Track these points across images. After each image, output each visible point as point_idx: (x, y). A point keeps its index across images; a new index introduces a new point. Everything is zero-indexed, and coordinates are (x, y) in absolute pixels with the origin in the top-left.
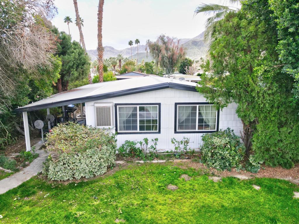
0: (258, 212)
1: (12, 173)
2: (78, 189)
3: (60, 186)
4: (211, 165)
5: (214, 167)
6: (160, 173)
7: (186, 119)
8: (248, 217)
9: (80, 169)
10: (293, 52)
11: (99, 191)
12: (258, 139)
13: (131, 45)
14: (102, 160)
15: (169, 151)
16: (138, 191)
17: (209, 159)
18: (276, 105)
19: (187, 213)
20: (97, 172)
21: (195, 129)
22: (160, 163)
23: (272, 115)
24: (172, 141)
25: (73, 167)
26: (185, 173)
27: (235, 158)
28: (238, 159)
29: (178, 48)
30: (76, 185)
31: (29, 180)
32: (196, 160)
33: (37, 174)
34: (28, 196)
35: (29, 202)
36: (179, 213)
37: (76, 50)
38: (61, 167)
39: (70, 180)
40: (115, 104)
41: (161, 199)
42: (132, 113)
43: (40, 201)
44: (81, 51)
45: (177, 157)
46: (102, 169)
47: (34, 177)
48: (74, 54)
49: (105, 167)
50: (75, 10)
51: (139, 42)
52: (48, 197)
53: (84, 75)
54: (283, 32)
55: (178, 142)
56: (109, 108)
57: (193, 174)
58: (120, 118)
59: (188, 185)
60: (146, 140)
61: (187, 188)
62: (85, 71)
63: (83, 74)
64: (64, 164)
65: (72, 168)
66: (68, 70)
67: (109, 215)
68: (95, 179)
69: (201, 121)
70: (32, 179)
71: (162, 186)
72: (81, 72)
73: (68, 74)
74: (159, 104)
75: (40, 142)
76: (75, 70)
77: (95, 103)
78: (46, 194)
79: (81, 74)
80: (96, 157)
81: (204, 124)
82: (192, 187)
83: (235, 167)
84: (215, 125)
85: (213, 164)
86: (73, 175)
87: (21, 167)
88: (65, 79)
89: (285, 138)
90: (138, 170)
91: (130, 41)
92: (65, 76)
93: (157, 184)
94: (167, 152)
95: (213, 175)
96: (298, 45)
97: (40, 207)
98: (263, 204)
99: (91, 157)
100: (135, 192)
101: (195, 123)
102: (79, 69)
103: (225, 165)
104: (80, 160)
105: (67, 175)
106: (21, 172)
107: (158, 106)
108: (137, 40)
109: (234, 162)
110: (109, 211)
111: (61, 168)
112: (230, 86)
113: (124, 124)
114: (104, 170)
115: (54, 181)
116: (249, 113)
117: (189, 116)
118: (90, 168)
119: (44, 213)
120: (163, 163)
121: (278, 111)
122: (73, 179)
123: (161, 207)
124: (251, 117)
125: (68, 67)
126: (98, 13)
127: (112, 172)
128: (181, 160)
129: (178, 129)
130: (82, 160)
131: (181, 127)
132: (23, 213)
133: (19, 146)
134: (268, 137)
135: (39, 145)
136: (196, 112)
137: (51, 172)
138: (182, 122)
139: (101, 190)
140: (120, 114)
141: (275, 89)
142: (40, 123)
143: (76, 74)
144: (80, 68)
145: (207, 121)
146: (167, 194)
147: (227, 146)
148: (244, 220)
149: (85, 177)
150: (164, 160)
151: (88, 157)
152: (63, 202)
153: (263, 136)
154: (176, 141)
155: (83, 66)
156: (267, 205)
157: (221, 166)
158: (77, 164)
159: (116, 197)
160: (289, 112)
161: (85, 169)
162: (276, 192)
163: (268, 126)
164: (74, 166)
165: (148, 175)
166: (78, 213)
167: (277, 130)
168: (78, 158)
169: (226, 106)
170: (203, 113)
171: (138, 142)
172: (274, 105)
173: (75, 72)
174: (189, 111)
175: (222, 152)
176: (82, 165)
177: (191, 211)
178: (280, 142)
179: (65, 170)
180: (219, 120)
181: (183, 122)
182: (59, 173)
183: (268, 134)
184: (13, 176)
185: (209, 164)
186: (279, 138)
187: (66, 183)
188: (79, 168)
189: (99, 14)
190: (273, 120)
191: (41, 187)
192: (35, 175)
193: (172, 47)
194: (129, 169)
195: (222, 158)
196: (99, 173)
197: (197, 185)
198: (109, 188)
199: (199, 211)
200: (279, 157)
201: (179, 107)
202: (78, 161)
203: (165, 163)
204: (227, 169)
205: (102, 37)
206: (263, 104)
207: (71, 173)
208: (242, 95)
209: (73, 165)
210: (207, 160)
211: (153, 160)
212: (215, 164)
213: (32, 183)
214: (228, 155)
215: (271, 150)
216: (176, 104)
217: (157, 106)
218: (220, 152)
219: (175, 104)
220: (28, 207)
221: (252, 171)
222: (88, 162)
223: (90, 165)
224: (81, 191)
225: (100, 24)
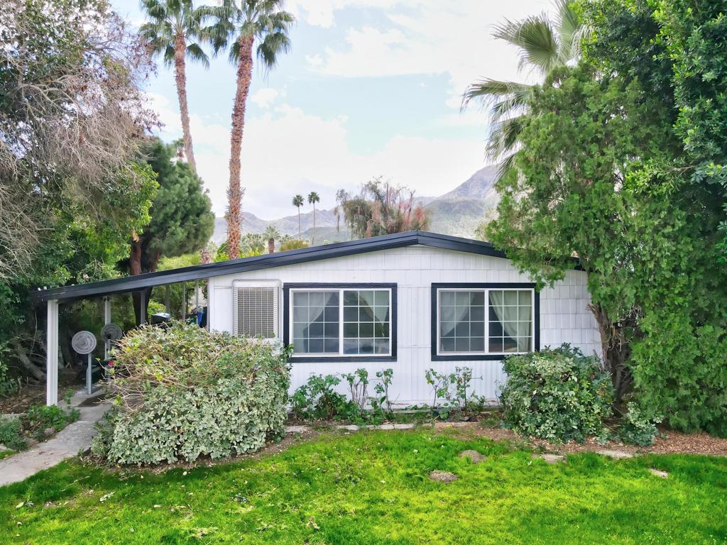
0: (679, 520)
1: (10, 454)
2: (192, 481)
3: (142, 477)
4: (533, 430)
5: (541, 436)
6: (406, 449)
7: (459, 326)
8: (656, 531)
9: (198, 430)
10: (716, 130)
11: (250, 486)
12: (645, 356)
13: (298, 206)
14: (255, 411)
15: (420, 406)
16: (353, 485)
17: (527, 415)
18: (683, 265)
19: (493, 525)
20: (241, 444)
21: (482, 349)
22: (401, 430)
23: (676, 292)
24: (428, 377)
25: (179, 424)
26: (468, 448)
27: (593, 410)
28: (599, 411)
29: (410, 210)
30: (185, 473)
31: (56, 466)
32: (492, 423)
33: (76, 454)
34: (54, 499)
35: (59, 511)
36: (474, 526)
37: (184, 179)
38: (148, 424)
39: (169, 462)
40: (284, 284)
41: (416, 498)
42: (326, 308)
43: (90, 508)
44: (195, 182)
45: (442, 417)
46: (255, 437)
47: (70, 460)
48: (179, 185)
49: (260, 431)
50: (181, 107)
51: (318, 199)
52: (112, 500)
53: (200, 238)
54: (686, 90)
55: (444, 378)
56: (271, 293)
57: (490, 450)
58: (294, 320)
59: (482, 471)
60: (363, 374)
61: (482, 478)
62: (201, 230)
63: (196, 237)
64: (157, 417)
65: (176, 429)
66: (162, 223)
67: (284, 534)
68: (237, 461)
69: (496, 328)
70: (62, 466)
71: (416, 474)
72: (194, 231)
73: (161, 233)
74: (394, 286)
75: (80, 393)
76: (178, 223)
77: (235, 280)
78: (104, 494)
79: (192, 236)
80: (240, 400)
81: (503, 337)
82: (492, 474)
83: (594, 435)
84: (530, 339)
85: (538, 427)
86: (179, 447)
87: (32, 441)
88: (153, 245)
89: (712, 351)
90: (347, 444)
91: (298, 196)
92: (154, 239)
93: (401, 471)
94: (416, 408)
95: (542, 450)
96: (725, 116)
97: (90, 520)
98: (685, 504)
99: (228, 399)
100: (346, 488)
101: (482, 333)
102: (189, 224)
103: (569, 427)
104: (198, 407)
105: (161, 447)
106: (33, 452)
107: (390, 290)
108: (312, 193)
109: (592, 420)
110: (283, 526)
111: (149, 428)
112: (572, 222)
113: (305, 335)
114: (260, 441)
115: (124, 466)
116: (619, 288)
117: (466, 318)
118: (224, 428)
119: (104, 533)
120: (407, 429)
121: (690, 281)
122: (176, 459)
123: (421, 515)
124: (626, 296)
125: (162, 216)
126: (234, 113)
127: (278, 448)
128: (453, 424)
129: (441, 350)
130: (205, 407)
131: (447, 343)
132: (44, 533)
133: (24, 401)
134: (670, 350)
135: (80, 398)
136: (484, 307)
137: (118, 439)
138: (449, 333)
139: (256, 482)
140: (295, 309)
141: (680, 224)
142: (88, 339)
143: (181, 234)
144: (191, 222)
145: (509, 330)
146: (432, 490)
147: (570, 379)
148: (648, 535)
149: (209, 455)
150: (409, 423)
151: (221, 400)
152: (154, 509)
153: (659, 346)
154: (438, 378)
155: (197, 218)
156: (697, 506)
157: (557, 430)
158: (190, 417)
159: (296, 497)
160: (715, 283)
161: (211, 432)
162: (710, 478)
163: (669, 321)
164: (182, 421)
165: (373, 452)
166: (199, 530)
167: (690, 329)
168: (194, 399)
169: (562, 278)
170: (499, 310)
171: (343, 376)
172: (679, 265)
173: (179, 230)
174: (467, 304)
175: (560, 393)
176: (204, 420)
177: (502, 522)
178: (700, 365)
179: (157, 435)
180: (541, 328)
181: (451, 333)
182: (141, 442)
183: (670, 341)
184: (12, 460)
185: (527, 428)
186: (698, 353)
187: (158, 471)
188: (197, 427)
189: (235, 115)
190: (680, 306)
191: (91, 479)
192: (70, 456)
193: (397, 208)
194: (322, 443)
195: (561, 410)
196: (246, 447)
197: (505, 471)
198: (276, 479)
199: (524, 522)
200: (700, 403)
201: (442, 293)
202: (194, 408)
203: (413, 429)
204: (575, 439)
205: (239, 167)
206: (653, 263)
207: (172, 444)
208: (602, 241)
209: (181, 418)
210: (520, 418)
211: (382, 423)
212: (542, 427)
213: (64, 473)
214: (576, 399)
215: (681, 383)
216: (435, 286)
217: (388, 292)
218: (555, 392)
219: (432, 288)
220: (56, 522)
221: (638, 441)
222: (219, 412)
223: (224, 423)
224: (200, 485)
225: (236, 137)
